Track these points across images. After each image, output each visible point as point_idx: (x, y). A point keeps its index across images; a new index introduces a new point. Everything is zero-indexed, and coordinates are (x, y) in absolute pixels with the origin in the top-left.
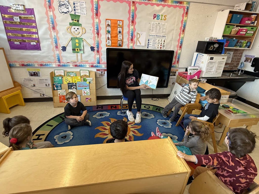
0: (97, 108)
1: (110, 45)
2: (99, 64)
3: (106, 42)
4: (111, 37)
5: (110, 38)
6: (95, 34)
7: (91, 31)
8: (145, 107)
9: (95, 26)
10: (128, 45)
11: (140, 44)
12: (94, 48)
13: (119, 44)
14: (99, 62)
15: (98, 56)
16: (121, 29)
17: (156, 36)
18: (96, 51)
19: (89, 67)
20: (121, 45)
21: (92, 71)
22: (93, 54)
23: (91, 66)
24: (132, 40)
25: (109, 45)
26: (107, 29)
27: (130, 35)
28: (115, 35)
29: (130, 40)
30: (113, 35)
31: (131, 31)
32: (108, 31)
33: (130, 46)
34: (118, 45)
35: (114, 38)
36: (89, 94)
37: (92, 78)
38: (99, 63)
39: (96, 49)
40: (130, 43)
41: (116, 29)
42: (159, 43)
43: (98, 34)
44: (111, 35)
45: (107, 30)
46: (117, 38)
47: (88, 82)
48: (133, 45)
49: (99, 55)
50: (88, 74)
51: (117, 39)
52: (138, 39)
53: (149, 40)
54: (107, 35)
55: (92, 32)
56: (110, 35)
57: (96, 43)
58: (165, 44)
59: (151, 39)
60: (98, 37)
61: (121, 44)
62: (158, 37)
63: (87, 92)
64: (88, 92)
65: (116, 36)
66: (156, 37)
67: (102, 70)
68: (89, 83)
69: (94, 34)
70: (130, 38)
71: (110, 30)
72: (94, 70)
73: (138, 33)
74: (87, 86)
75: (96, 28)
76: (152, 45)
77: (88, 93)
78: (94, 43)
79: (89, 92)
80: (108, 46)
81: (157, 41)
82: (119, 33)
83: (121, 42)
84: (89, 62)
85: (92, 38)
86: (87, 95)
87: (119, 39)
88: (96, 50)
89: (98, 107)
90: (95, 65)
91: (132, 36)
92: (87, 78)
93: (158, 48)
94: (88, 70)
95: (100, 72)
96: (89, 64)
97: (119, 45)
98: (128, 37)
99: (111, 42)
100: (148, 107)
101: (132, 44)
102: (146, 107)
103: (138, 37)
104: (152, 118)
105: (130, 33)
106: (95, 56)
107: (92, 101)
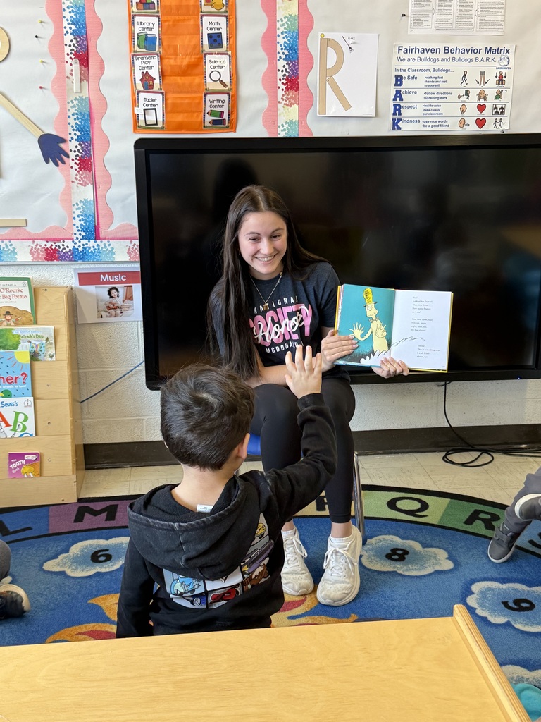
0: (79, 518)
1: (160, 118)
2: (92, 243)
3: (135, 103)
4: (163, 75)
5: (157, 82)
6: (67, 58)
7: (43, 46)
8: (392, 504)
9: (67, 14)
10: (271, 116)
11: (347, 106)
12: (64, 141)
13: (212, 113)
14: (97, 229)
15: (88, 193)
16: (222, 20)
17: (447, 50)
18: (72, 162)
19: (29, 258)
20: (226, 117)
21: (47, 287)
22: (56, 177)
23: (43, 255)
24: (292, 84)
25: (151, 118)
26: (137, 27)
27: (281, 53)
28: (185, 62)
29: (279, 84)
30: (172, 62)
31: (282, 29)
32: (142, 39)
33: (281, 120)
34: (209, 118)
35: (179, 80)
36: (31, 428)
37: (52, 328)
38: (93, 232)
39: (72, 147)
40: (280, 106)
41: (192, 22)
42: (467, 93)
43: (83, 57)
44: (161, 59)
45: (137, 31)
46: (197, 80)
47: (22, 355)
48: (303, 114)
49: (90, 187)
50: (24, 305)
51: (199, 85)
52: (328, 76)
53: (399, 80)
54: (138, 63)
55: (46, 49)
56: (154, 62)
57: (73, 110)
58: (507, 97)
59: (412, 74)
60: (84, 77)
61: (225, 109)
62: (457, 56)
63: (17, 414)
64: (21, 418)
65: (196, 66)
66: (442, 55)
67: (117, 278)
68: (34, 356)
69: (61, 62)
70: (280, 75)
71: (155, 31)
72: (65, 276)
73: (326, 43)
74: (21, 380)
75: (68, 27)
76: (421, 107)
77: (26, 418)
78: (63, 114)
79: (30, 412)
80: (149, 127)
81: (453, 80)
82: (211, 46)
83: (225, 97)
84: (32, 229)
85: (48, 85)
86: (18, 435)
87: (211, 85)
88: (72, 155)
89: (85, 508)
90: (70, 244)
91: (292, 60)
92: (18, 330)
93: (462, 123)
94: (28, 279)
95: (102, 291)
96: (33, 240)
97: (214, 122)
98: (264, 66)
99: (165, 100)
100: (417, 506)
101: (295, 107)
102: (399, 504)
103: (331, 63)
104: (437, 572)
105: (281, 40)
106: (68, 192)
107: (45, 472)
